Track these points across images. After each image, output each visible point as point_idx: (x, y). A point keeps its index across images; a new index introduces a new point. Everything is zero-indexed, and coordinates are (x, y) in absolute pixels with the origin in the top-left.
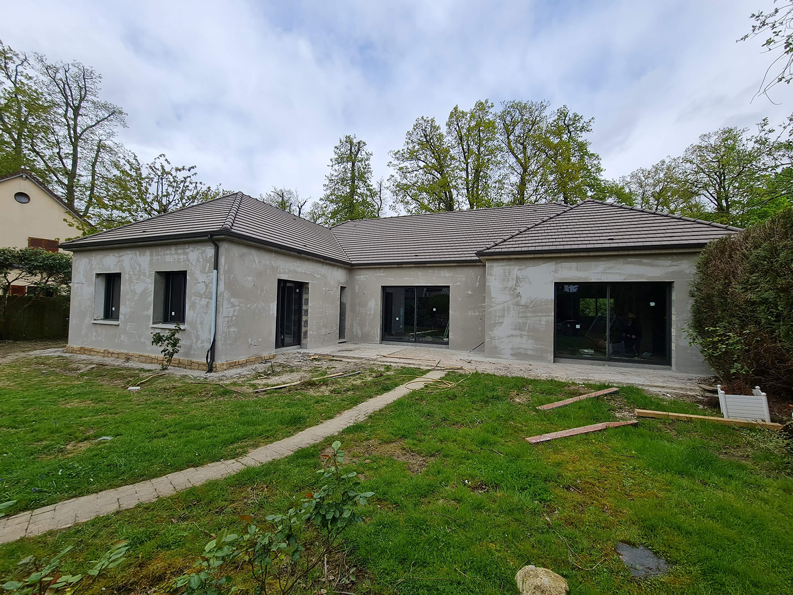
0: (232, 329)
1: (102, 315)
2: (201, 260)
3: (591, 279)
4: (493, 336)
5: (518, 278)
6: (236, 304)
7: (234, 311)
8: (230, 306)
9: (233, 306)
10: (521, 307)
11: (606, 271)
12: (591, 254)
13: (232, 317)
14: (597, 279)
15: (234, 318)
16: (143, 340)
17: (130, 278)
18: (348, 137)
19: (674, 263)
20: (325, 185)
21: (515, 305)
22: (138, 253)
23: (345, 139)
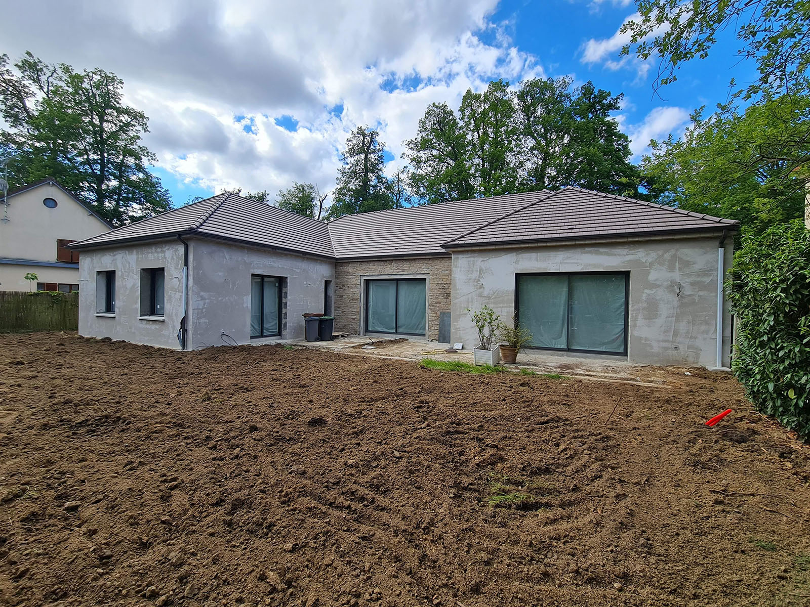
0: (202, 320)
1: (104, 309)
2: (175, 257)
3: (550, 270)
4: (457, 327)
5: (481, 270)
6: (206, 297)
7: (204, 304)
8: (200, 299)
9: (203, 298)
10: (484, 299)
11: (565, 261)
12: (549, 244)
13: (202, 309)
14: (555, 269)
15: (204, 310)
16: (133, 330)
17: (122, 274)
18: (360, 129)
19: (631, 252)
20: (337, 179)
21: (479, 296)
22: (127, 252)
23: (357, 131)
